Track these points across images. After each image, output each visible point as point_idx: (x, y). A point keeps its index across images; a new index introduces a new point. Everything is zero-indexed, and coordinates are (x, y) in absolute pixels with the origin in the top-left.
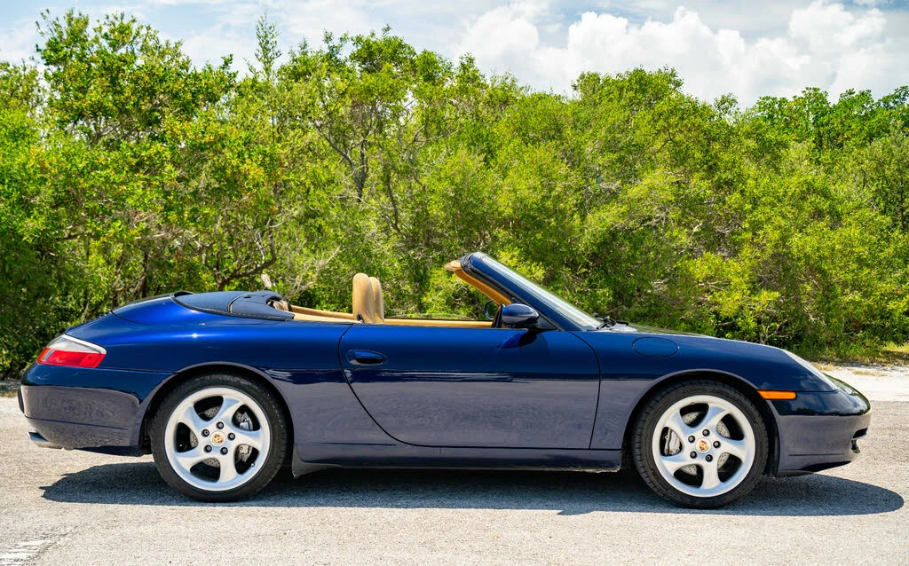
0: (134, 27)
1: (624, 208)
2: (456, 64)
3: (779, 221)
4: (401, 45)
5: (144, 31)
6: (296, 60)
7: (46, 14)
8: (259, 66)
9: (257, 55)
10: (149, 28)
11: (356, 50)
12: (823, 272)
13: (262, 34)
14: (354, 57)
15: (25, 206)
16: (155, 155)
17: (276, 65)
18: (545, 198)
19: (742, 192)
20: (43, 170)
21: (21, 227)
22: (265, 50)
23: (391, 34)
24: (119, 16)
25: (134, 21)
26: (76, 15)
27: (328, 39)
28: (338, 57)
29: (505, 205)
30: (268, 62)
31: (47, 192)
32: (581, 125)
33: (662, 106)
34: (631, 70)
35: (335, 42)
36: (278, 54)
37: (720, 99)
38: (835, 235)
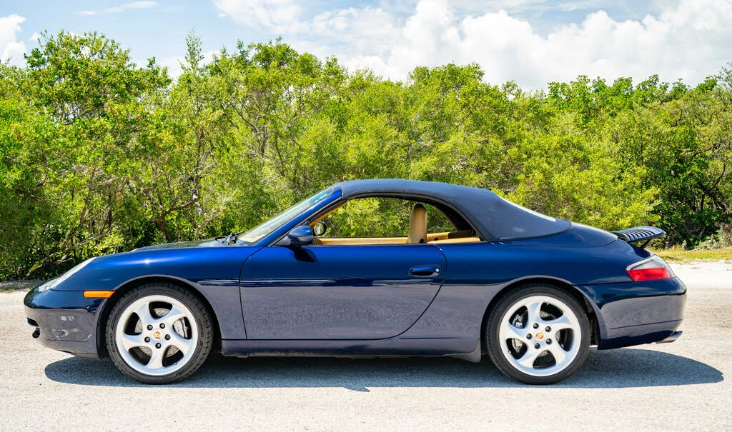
0: (104, 40)
1: (436, 159)
2: (324, 63)
3: (545, 166)
4: (287, 50)
5: (109, 44)
6: (218, 61)
7: (44, 33)
8: (188, 65)
9: (186, 58)
10: (113, 42)
11: (257, 53)
12: (574, 200)
13: (190, 43)
14: (257, 58)
15: (8, 163)
16: (100, 127)
17: (201, 65)
18: (379, 153)
19: (519, 147)
20: (20, 138)
21: (4, 178)
22: (192, 54)
23: (282, 43)
24: (93, 34)
25: (103, 37)
26: (65, 34)
27: (240, 46)
28: (247, 58)
29: (352, 158)
30: (194, 63)
31: (24, 154)
32: (410, 102)
33: (465, 88)
34: (446, 65)
35: (245, 48)
36: (202, 58)
37: (505, 84)
38: (582, 174)
